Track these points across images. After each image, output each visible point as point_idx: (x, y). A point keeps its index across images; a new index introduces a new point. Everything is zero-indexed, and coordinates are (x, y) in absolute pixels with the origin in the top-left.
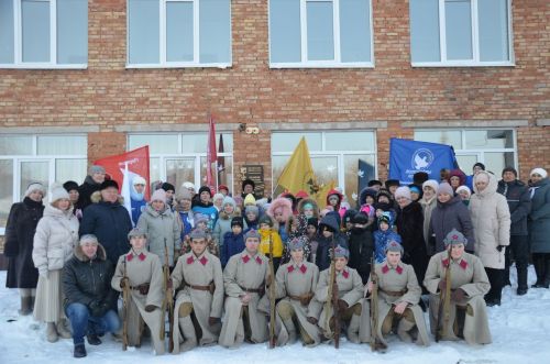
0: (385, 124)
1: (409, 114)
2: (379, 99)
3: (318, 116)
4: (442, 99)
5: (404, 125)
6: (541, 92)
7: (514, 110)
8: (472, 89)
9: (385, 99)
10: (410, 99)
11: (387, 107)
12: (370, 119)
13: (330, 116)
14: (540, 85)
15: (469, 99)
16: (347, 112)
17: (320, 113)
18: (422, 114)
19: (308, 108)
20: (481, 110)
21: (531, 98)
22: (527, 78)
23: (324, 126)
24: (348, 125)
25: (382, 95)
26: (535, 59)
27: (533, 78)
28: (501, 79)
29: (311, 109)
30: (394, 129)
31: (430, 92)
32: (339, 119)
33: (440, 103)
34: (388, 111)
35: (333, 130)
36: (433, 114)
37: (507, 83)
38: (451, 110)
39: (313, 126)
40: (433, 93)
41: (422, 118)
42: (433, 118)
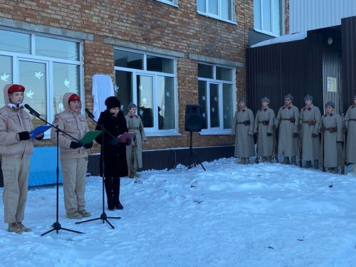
0: (91, 37)
1: (111, 31)
2: (87, 11)
3: (31, 16)
4: (133, 23)
5: (106, 41)
6: (191, 32)
7: (177, 43)
8: (153, 20)
9: (92, 13)
10: (111, 17)
11: (94, 21)
12: (79, 29)
13: (43, 18)
14: (191, 27)
15: (152, 28)
16: (59, 17)
17: (33, 13)
18: (120, 33)
19: (20, 5)
20: (158, 38)
21: (186, 36)
22: (184, 19)
23: (37, 28)
24: (59, 32)
25: (90, 8)
26: (189, 5)
27: (187, 20)
28: (171, 16)
29: (24, 6)
30: (98, 43)
31: (125, 14)
32: (52, 24)
33: (133, 26)
34: (94, 24)
35: (46, 34)
36: (128, 36)
37: (173, 20)
38: (140, 34)
39: (25, 26)
40: (128, 16)
41: (120, 37)
42: (128, 39)
